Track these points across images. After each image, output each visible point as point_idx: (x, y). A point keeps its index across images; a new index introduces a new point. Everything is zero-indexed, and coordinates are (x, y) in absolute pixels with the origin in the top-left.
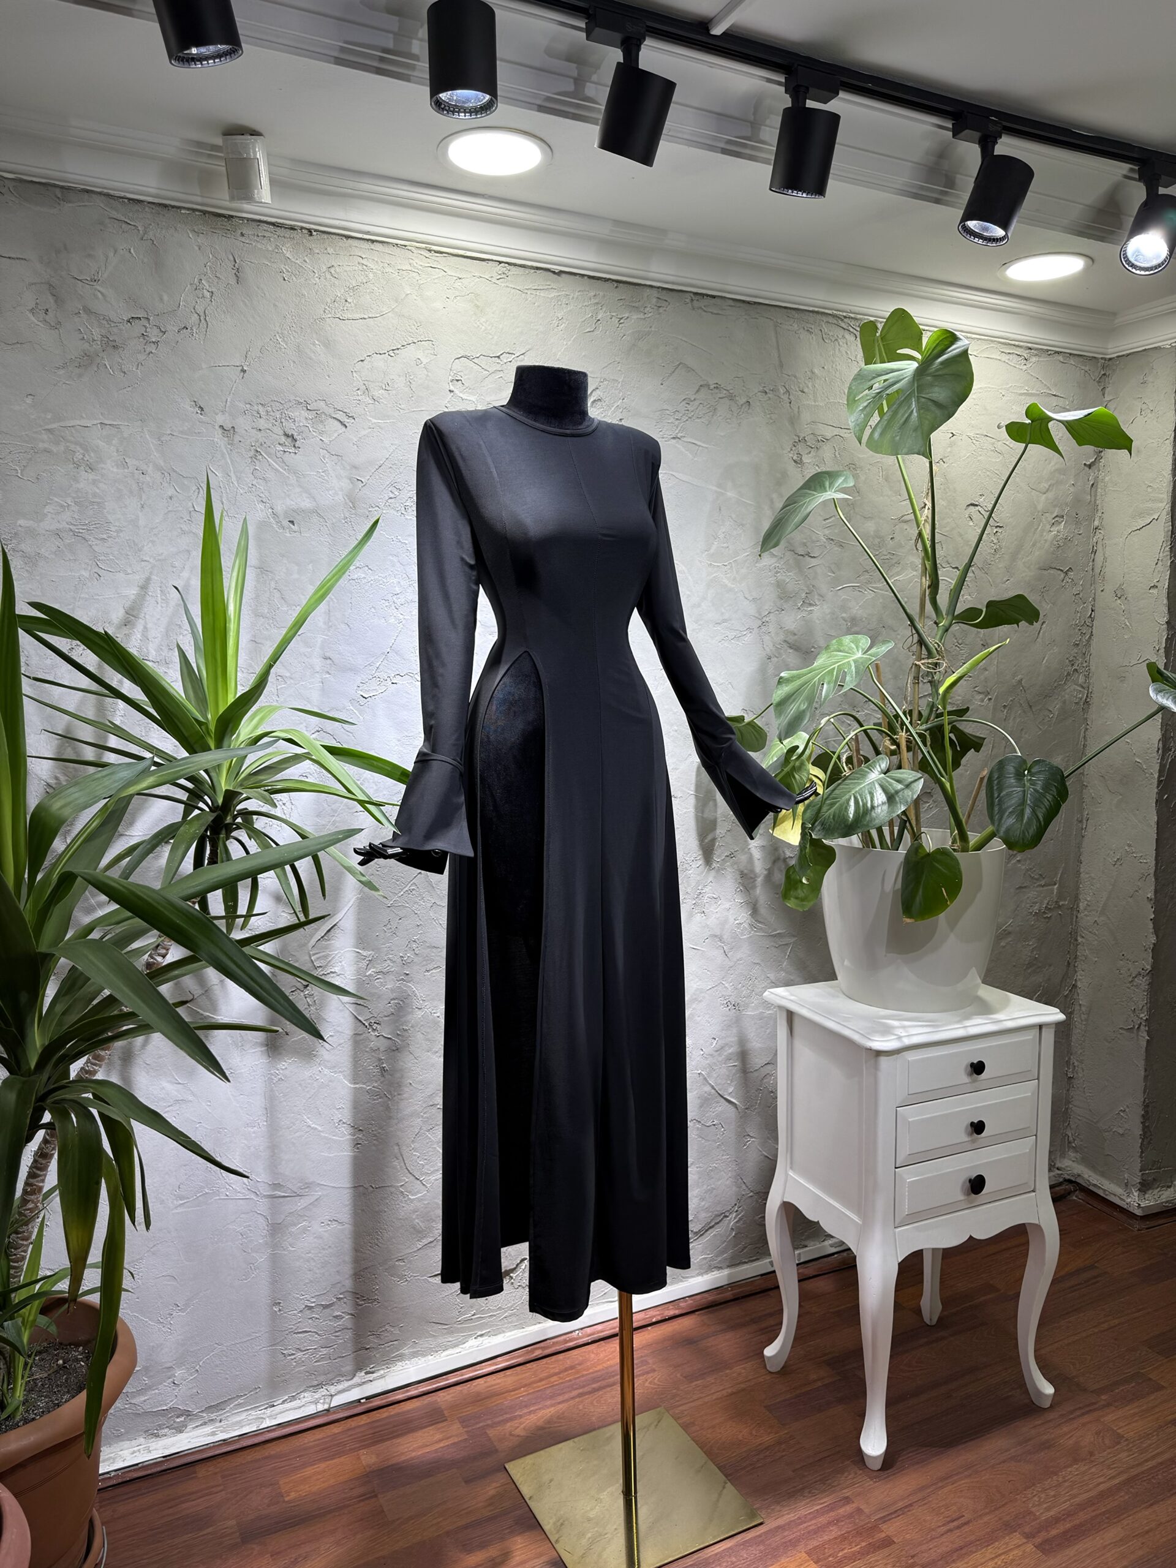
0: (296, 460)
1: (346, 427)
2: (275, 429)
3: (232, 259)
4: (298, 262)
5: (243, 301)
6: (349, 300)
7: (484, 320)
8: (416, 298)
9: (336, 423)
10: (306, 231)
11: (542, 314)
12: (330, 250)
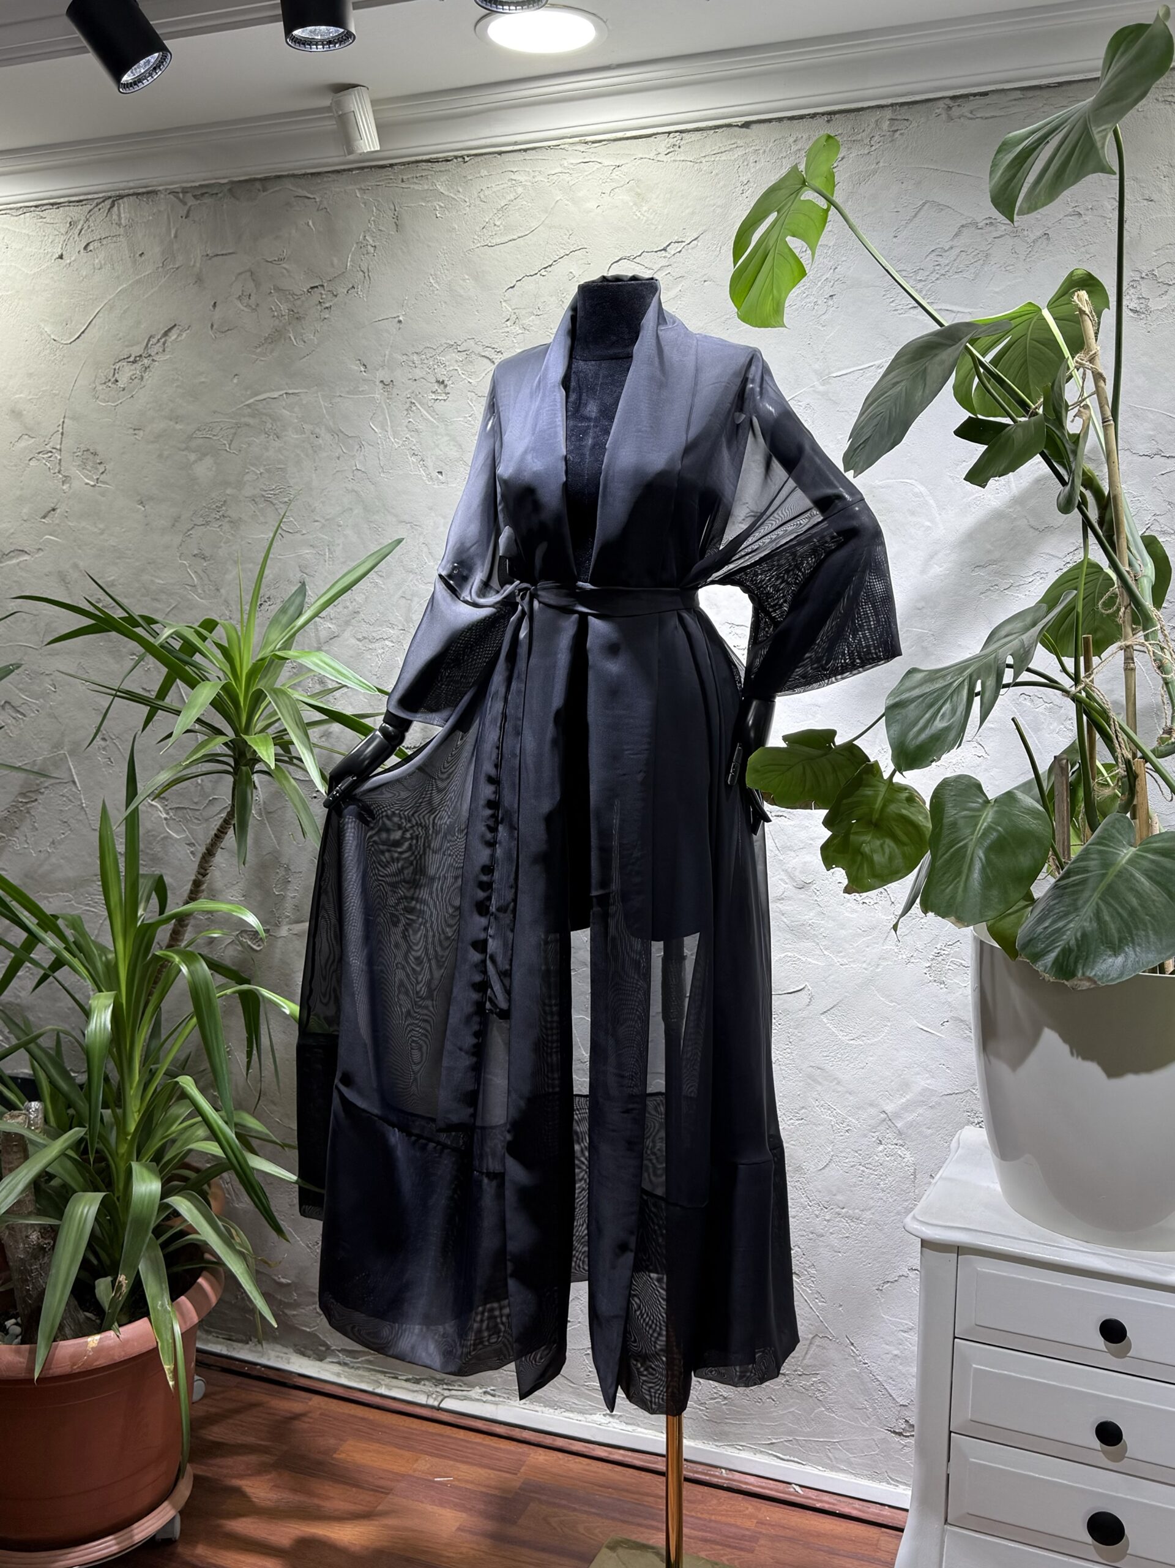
0: (447, 407)
1: (493, 362)
2: (428, 377)
3: (393, 207)
4: (452, 195)
5: (401, 249)
6: (498, 223)
7: (645, 208)
8: (567, 202)
9: (486, 360)
10: (459, 159)
11: (721, 183)
12: (484, 172)
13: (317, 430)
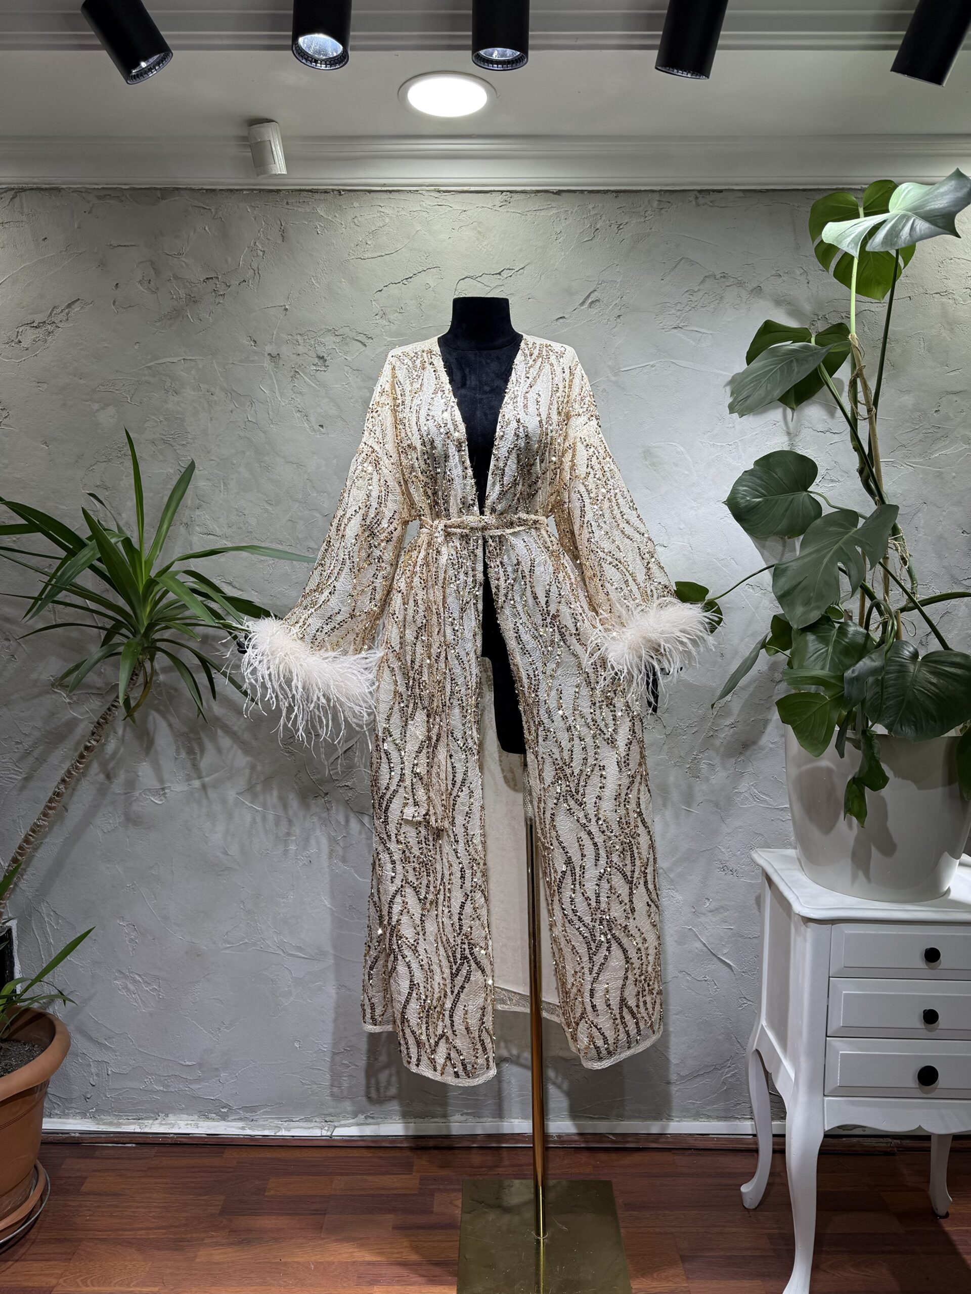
0: (327, 376)
1: (365, 345)
2: (310, 353)
3: (279, 223)
4: (330, 218)
5: (286, 255)
6: (369, 243)
7: (485, 243)
8: (425, 233)
9: (359, 344)
10: (336, 193)
11: (541, 231)
12: (356, 204)
13: (213, 389)
